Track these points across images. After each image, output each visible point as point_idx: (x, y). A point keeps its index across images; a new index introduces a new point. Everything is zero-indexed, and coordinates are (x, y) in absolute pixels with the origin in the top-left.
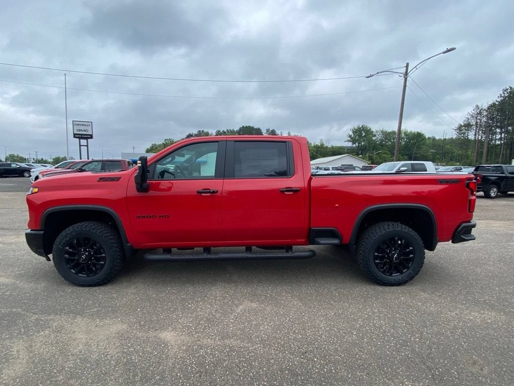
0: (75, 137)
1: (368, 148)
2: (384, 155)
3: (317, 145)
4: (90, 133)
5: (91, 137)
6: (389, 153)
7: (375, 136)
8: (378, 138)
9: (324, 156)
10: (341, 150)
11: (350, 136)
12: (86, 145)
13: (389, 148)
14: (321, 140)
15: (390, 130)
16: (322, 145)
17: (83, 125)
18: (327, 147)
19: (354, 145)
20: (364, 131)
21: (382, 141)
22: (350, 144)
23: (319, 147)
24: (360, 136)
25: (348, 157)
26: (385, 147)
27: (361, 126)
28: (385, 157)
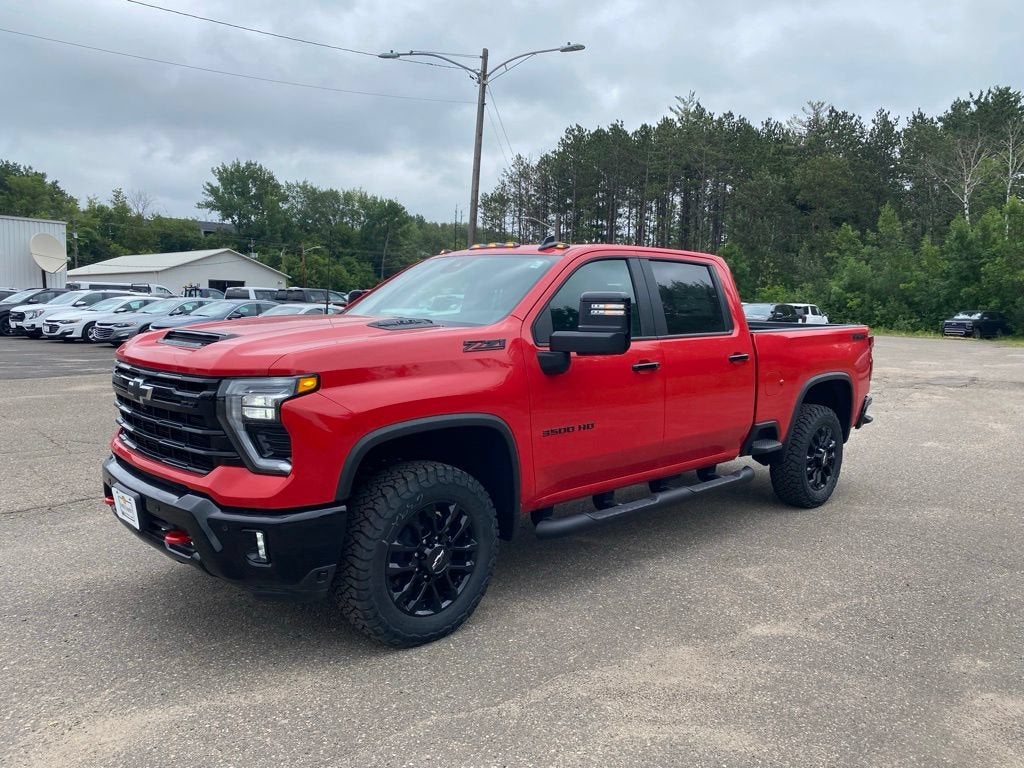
1: (268, 233)
2: (316, 257)
3: (102, 209)
6: (326, 251)
7: (285, 199)
8: (294, 205)
9: (135, 250)
10: (189, 234)
11: (213, 191)
13: (323, 237)
14: (118, 193)
15: (323, 188)
16: (122, 210)
18: (139, 217)
19: (228, 222)
20: (255, 180)
21: (306, 215)
22: (215, 217)
23: (111, 215)
24: (243, 193)
25: (228, 258)
26: (315, 235)
27: (243, 165)
28: (316, 262)
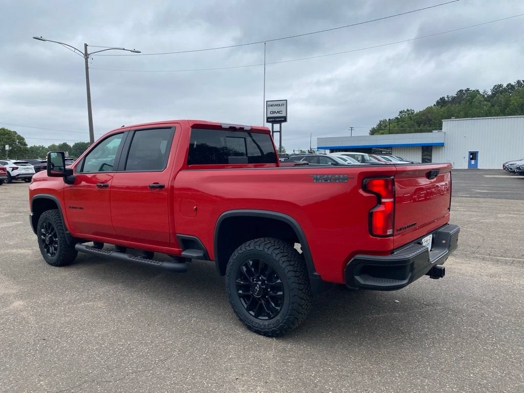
0: (268, 121)
4: (283, 115)
5: (284, 119)
12: (279, 130)
17: (277, 105)
